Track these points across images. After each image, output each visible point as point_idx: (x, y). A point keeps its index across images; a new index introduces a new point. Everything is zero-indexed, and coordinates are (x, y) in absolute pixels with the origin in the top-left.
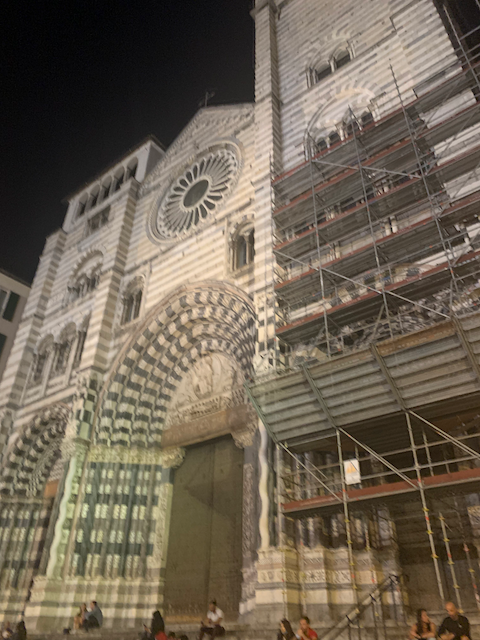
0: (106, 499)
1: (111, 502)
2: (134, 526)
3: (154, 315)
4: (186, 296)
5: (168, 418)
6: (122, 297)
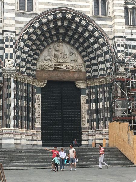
3: (46, 14)
4: (66, 13)
5: (38, 65)
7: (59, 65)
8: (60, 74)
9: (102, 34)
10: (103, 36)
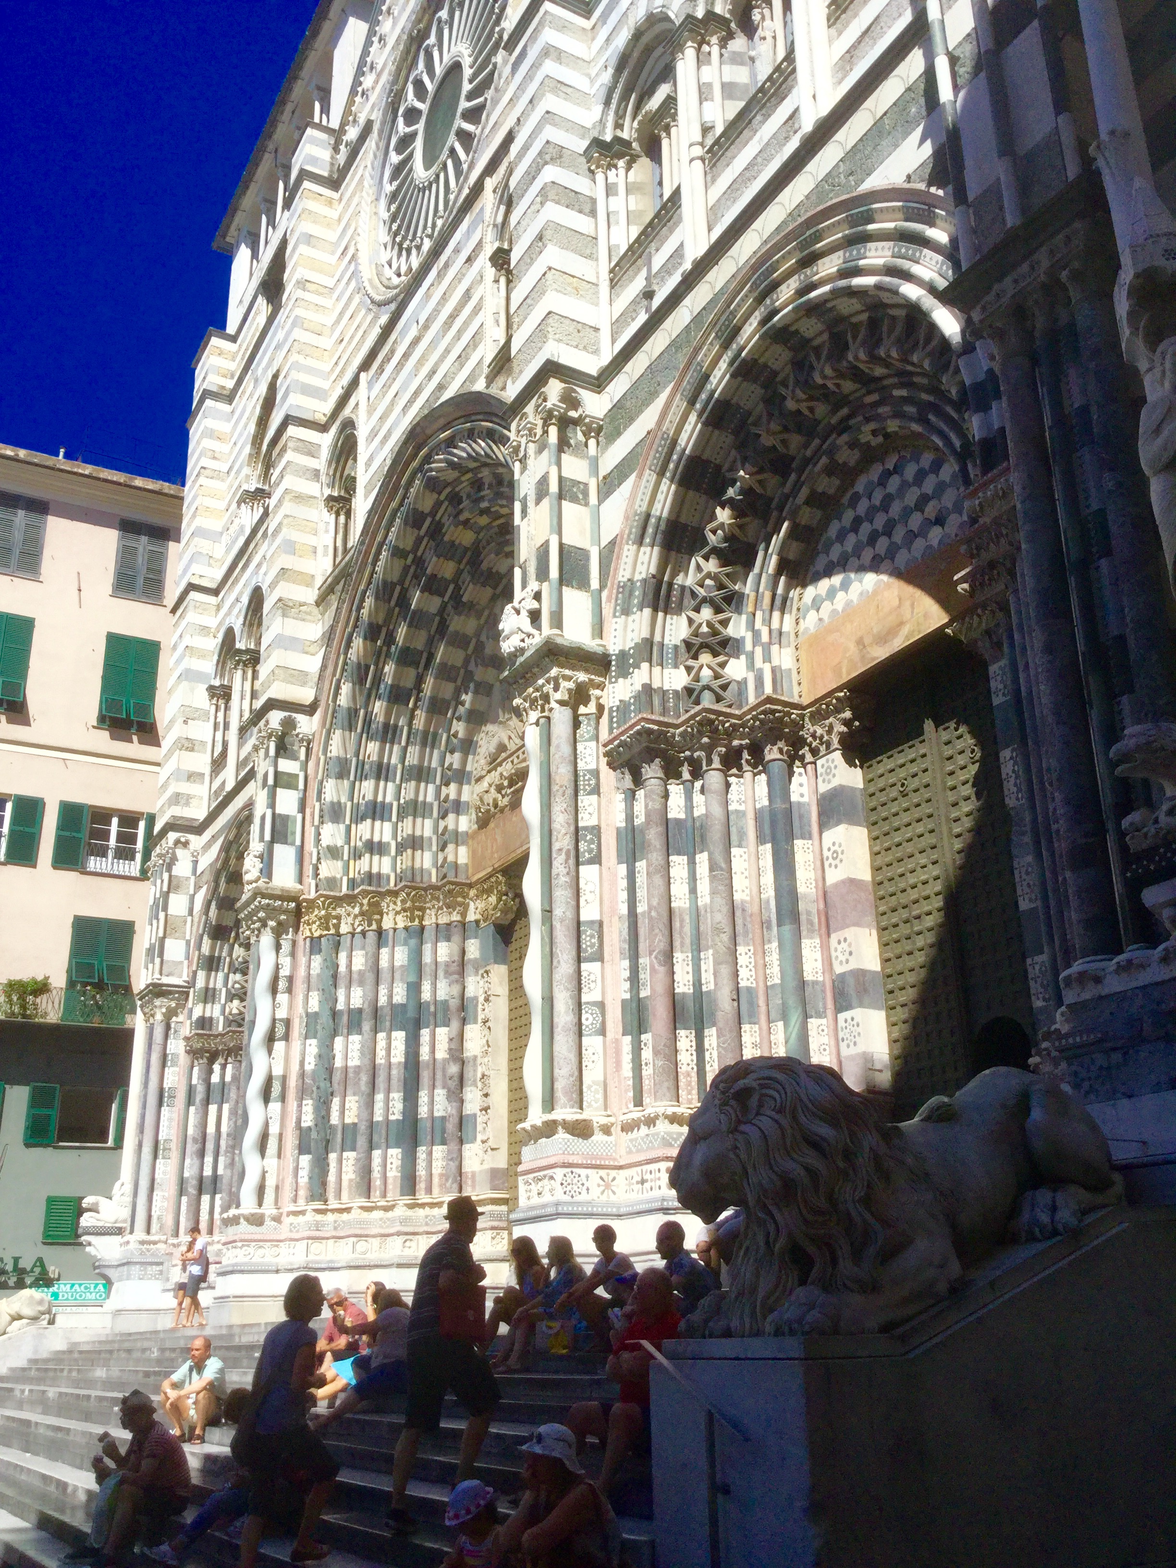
0: (354, 1021)
1: (367, 1026)
2: (425, 1076)
6: (327, 492)
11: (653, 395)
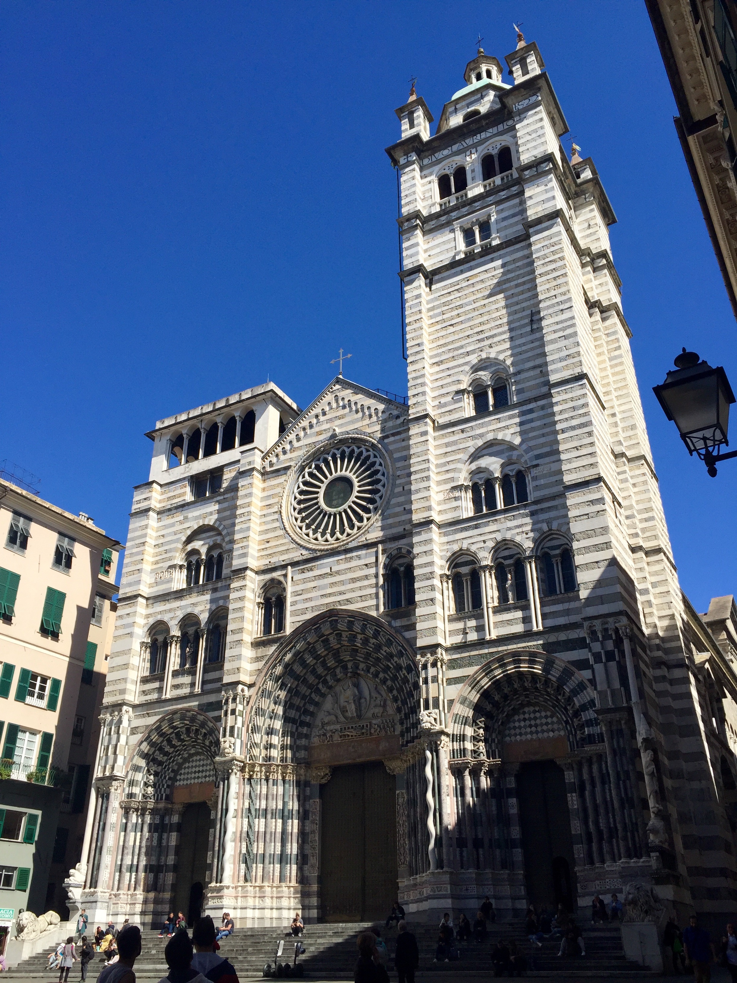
1: (269, 816)
3: (301, 633)
4: (337, 620)
5: (313, 734)
6: (259, 600)
7: (349, 728)
8: (353, 747)
9: (403, 647)
10: (406, 650)
11: (470, 665)
